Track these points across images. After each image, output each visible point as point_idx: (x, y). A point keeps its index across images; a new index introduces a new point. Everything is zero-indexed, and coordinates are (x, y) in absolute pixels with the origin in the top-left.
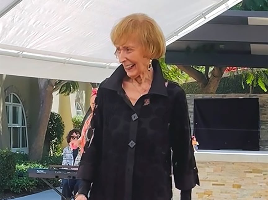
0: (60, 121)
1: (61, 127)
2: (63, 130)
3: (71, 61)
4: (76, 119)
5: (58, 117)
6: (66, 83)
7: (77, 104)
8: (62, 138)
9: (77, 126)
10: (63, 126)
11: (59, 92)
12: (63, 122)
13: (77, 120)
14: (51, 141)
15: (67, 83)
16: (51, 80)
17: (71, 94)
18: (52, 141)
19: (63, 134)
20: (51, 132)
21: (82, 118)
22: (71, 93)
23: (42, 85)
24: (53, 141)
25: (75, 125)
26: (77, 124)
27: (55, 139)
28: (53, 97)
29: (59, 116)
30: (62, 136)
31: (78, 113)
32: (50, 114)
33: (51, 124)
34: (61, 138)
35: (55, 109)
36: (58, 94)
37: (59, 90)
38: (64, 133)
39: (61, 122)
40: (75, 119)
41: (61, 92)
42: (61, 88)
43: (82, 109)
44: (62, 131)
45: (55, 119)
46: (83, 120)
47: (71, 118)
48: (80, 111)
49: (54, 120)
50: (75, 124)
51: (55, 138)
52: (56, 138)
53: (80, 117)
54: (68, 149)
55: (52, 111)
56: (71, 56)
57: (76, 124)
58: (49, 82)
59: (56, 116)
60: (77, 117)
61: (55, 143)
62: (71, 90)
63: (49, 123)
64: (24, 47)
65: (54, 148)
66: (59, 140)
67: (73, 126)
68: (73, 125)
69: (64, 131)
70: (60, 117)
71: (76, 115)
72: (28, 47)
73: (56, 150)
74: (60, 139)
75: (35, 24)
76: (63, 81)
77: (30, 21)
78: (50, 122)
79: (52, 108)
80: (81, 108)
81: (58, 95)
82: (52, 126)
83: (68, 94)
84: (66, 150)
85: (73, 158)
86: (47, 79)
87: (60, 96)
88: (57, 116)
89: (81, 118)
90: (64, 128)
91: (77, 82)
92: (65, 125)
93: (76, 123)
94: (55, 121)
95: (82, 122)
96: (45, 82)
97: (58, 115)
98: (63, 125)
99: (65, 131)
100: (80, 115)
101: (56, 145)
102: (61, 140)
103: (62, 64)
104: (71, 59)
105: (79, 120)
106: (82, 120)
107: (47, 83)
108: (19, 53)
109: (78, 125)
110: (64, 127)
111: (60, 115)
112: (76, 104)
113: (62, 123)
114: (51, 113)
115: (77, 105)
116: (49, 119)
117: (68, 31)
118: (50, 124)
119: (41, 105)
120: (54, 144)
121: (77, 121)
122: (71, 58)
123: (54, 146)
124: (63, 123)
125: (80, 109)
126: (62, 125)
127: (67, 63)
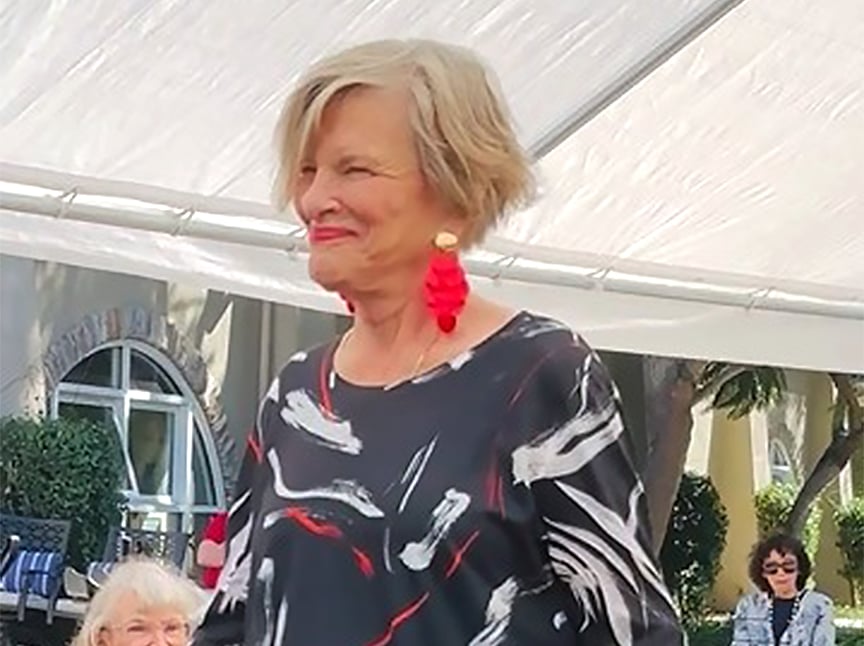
0: (711, 505)
1: (714, 525)
2: (721, 536)
3: (774, 300)
4: (771, 497)
5: (707, 488)
6: (740, 374)
7: (776, 445)
8: (718, 564)
9: (771, 523)
10: (722, 523)
11: (715, 403)
12: (724, 509)
13: (774, 501)
14: (676, 574)
15: (744, 372)
16: (688, 364)
17: (754, 412)
18: (679, 572)
19: (721, 549)
20: (677, 542)
21: (792, 494)
22: (756, 406)
23: (655, 379)
24: (683, 573)
25: (765, 519)
26: (772, 513)
27: (692, 567)
28: (692, 423)
29: (710, 488)
30: (718, 557)
31: (775, 478)
32: (680, 479)
33: (681, 512)
34: (714, 563)
35: (697, 461)
36: (707, 410)
37: (712, 397)
38: (723, 544)
39: (714, 508)
40: (766, 496)
41: (719, 403)
42: (722, 388)
43: (794, 462)
44: (717, 538)
45: (695, 498)
46: (796, 502)
47: (753, 492)
48: (786, 469)
49: (690, 500)
50: (764, 514)
51: (692, 563)
52: (695, 565)
53: (784, 491)
54: (755, 603)
55: (687, 468)
56: (773, 284)
57: (767, 516)
58: (681, 368)
59: (699, 486)
60: (772, 490)
61: (691, 581)
62: (757, 396)
63: (673, 509)
64: (614, 253)
65: (685, 597)
66: (705, 568)
67: (757, 520)
68: (759, 517)
69: (723, 540)
70: (714, 489)
71: (771, 486)
72: (623, 256)
73: (692, 605)
74: (708, 567)
75: (655, 178)
76: (728, 367)
77: (637, 166)
78: (676, 509)
79: (688, 459)
80: (787, 458)
81: (710, 415)
82: (685, 522)
83: (746, 411)
84: (746, 604)
85: (771, 635)
86: (676, 360)
87: (715, 418)
88: (703, 487)
89: (787, 494)
90: (726, 528)
91: (780, 369)
92: (728, 518)
93: (768, 511)
94: (693, 504)
95: (790, 509)
96: (668, 370)
97: (704, 482)
98: (723, 518)
99: (727, 538)
100: (784, 484)
101: (695, 588)
102: (714, 571)
103: (741, 310)
104: (773, 295)
105: (779, 501)
106: (792, 502)
107: (675, 373)
108: (595, 276)
109: (774, 518)
110: (726, 524)
111: (714, 483)
112: (770, 446)
113: (717, 512)
114: (684, 476)
115: (773, 447)
116: (674, 498)
117: (767, 197)
118: (678, 512)
119: (651, 449)
120: (686, 582)
121: (772, 504)
122: (772, 288)
123: (689, 590)
124: (721, 511)
125: (785, 464)
126: (717, 518)
127: (756, 307)
